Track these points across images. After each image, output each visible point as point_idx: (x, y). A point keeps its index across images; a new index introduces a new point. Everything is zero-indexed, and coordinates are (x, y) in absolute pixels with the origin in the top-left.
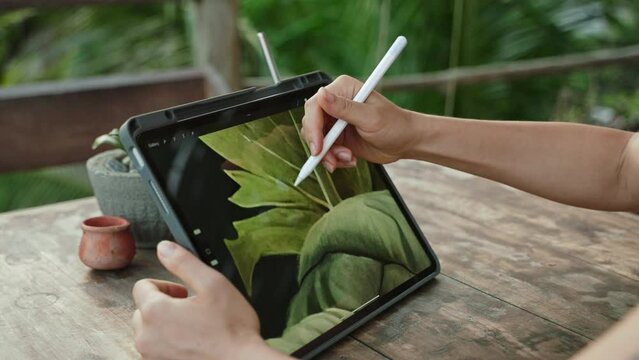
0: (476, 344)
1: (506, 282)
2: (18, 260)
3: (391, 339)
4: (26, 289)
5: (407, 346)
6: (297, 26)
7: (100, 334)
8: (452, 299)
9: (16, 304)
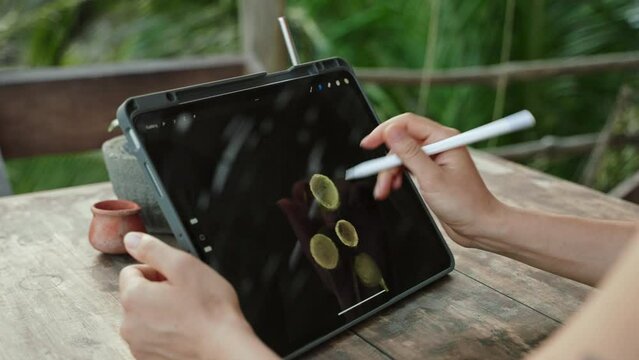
0: (480, 344)
1: (523, 282)
2: (31, 241)
3: (392, 335)
4: (33, 271)
5: (408, 343)
6: (358, 18)
7: (98, 318)
8: (463, 296)
9: (20, 285)
